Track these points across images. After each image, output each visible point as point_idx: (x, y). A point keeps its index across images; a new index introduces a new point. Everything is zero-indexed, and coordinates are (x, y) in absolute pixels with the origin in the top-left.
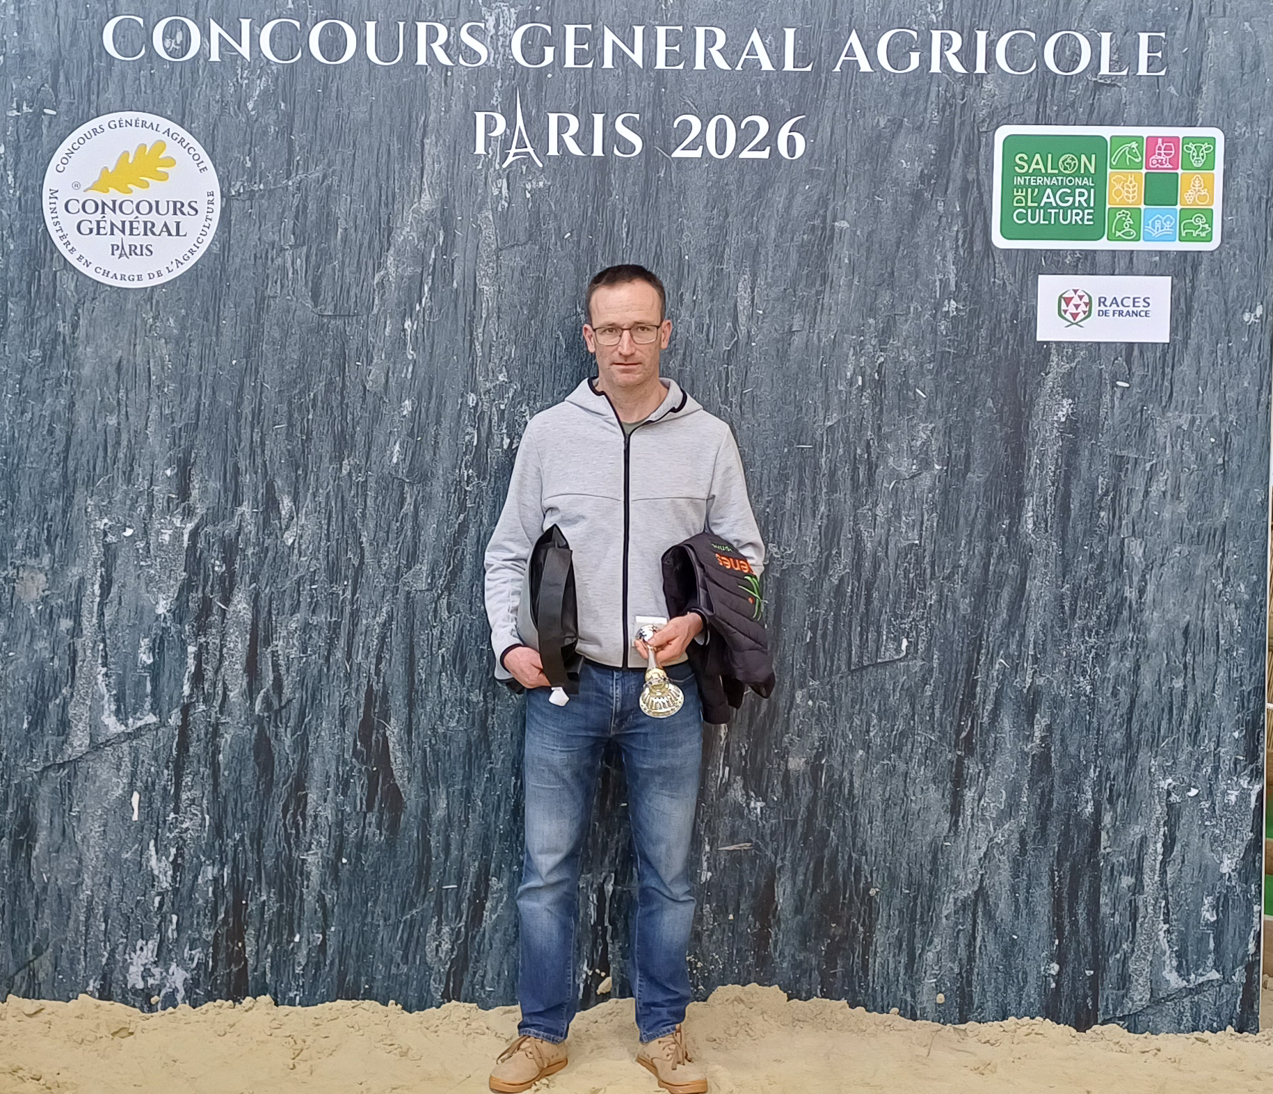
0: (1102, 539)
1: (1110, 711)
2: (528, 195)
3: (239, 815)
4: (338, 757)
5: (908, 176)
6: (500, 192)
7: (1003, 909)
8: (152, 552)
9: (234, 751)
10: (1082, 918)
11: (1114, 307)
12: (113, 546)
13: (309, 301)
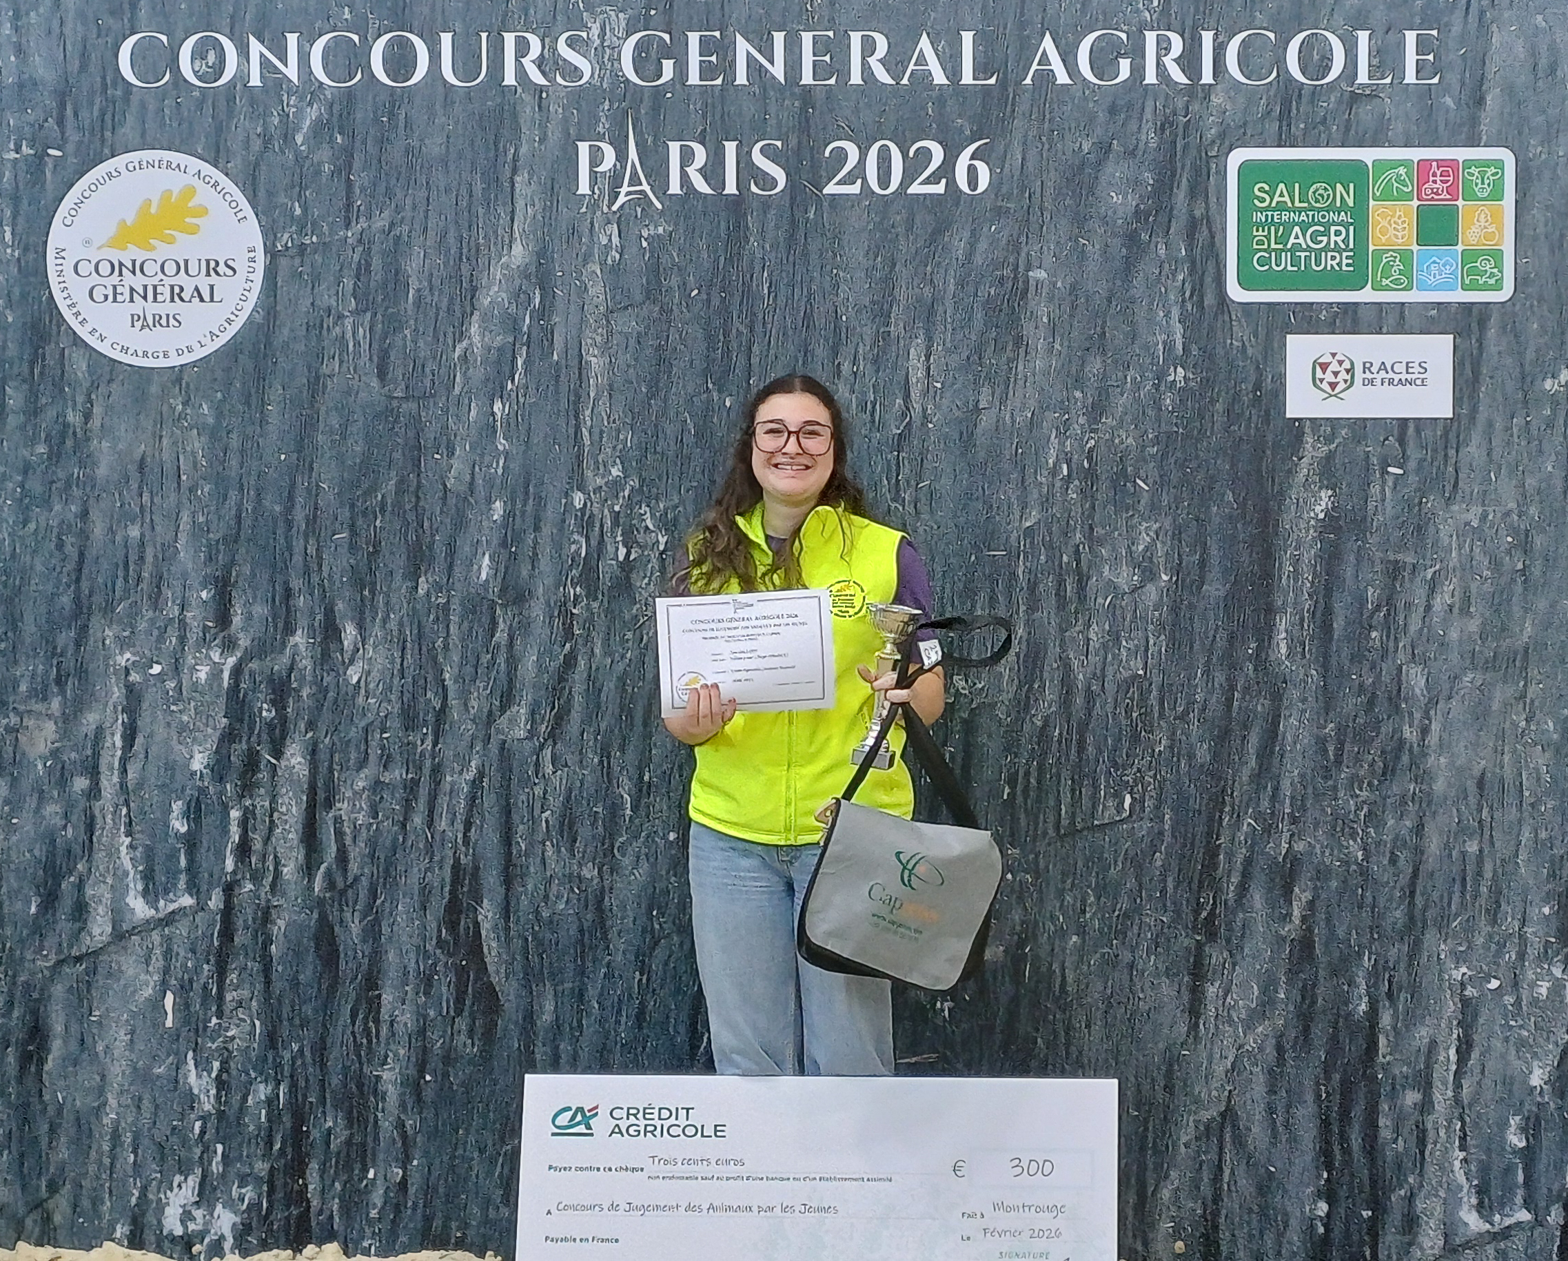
0: (1373, 668)
1: (1388, 883)
2: (645, 244)
3: (297, 1021)
4: (418, 947)
5: (1120, 213)
6: (610, 240)
7: (1257, 1134)
8: (185, 693)
9: (289, 942)
10: (1356, 1141)
11: (1383, 373)
12: (138, 687)
13: (375, 379)
